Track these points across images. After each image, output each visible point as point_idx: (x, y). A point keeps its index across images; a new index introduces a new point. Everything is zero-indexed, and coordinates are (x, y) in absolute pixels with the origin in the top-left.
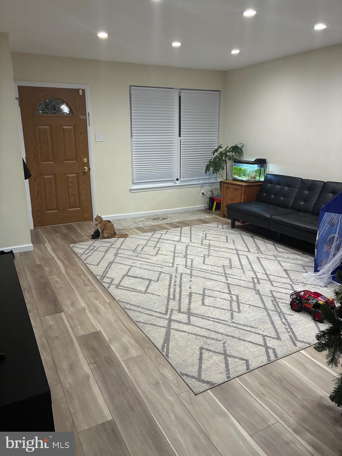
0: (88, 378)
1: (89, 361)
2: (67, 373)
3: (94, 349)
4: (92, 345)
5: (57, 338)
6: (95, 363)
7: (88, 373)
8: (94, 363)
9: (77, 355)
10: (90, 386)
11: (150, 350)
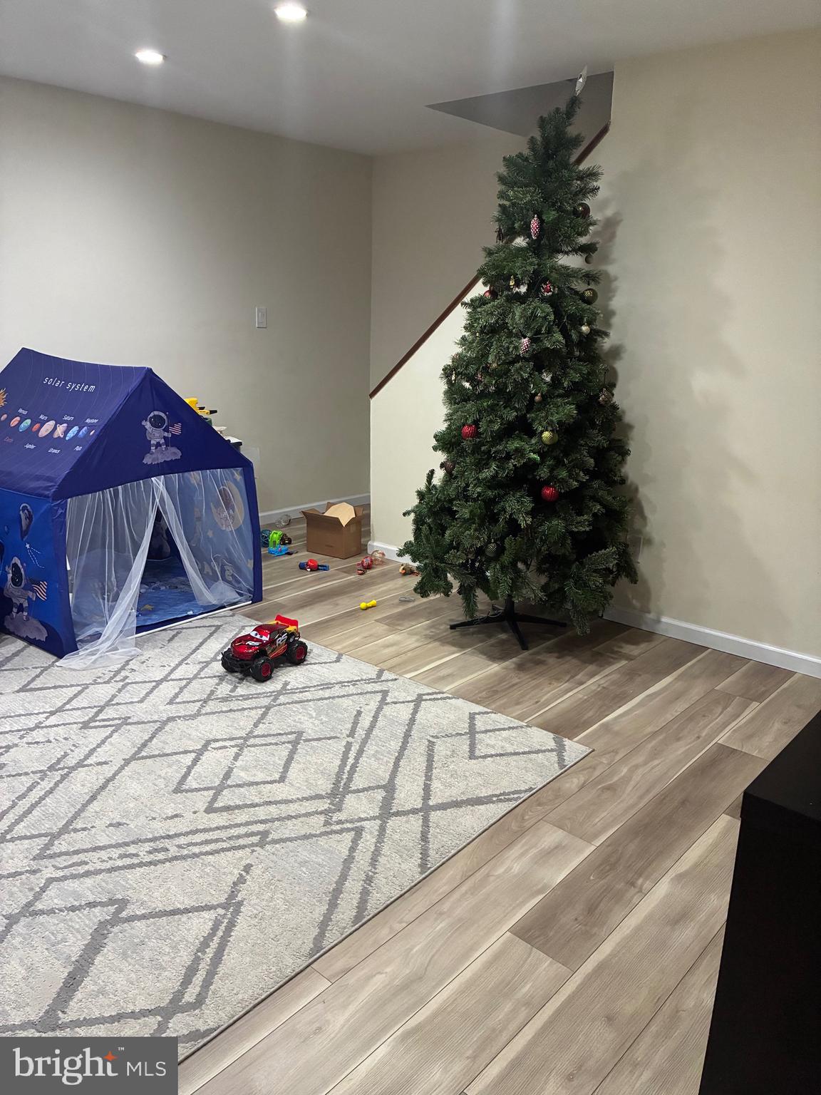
0: (680, 877)
1: (635, 900)
2: (702, 917)
3: (591, 909)
4: (580, 919)
5: (610, 1019)
6: (633, 884)
7: (669, 882)
8: (634, 887)
9: (638, 929)
10: (696, 865)
11: (527, 817)
